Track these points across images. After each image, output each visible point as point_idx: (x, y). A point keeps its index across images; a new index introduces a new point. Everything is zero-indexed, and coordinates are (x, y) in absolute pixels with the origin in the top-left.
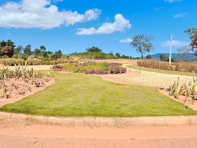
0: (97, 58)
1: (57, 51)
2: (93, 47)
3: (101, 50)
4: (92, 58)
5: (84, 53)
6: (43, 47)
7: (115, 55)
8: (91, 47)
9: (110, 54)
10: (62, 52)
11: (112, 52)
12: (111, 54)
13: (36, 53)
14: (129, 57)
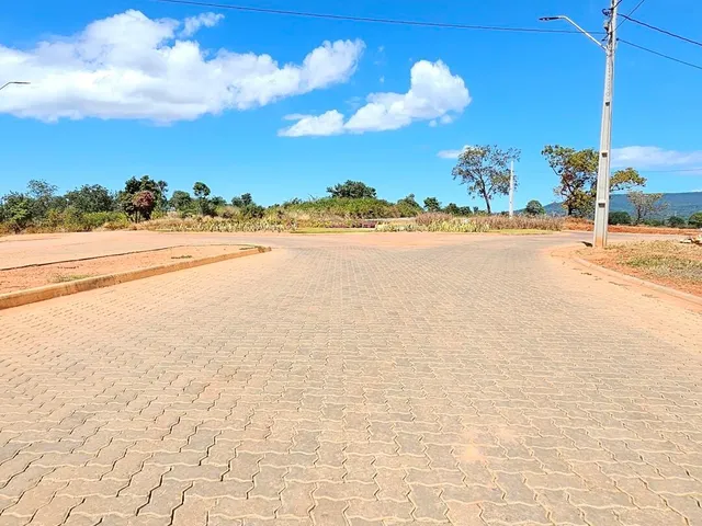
0: (359, 215)
1: (239, 196)
2: (349, 183)
3: (374, 190)
4: (343, 216)
5: (323, 203)
6: (201, 188)
7: (422, 205)
8: (342, 184)
9: (407, 201)
10: (254, 199)
11: (412, 196)
12: (410, 202)
13: (180, 204)
14: (472, 210)
